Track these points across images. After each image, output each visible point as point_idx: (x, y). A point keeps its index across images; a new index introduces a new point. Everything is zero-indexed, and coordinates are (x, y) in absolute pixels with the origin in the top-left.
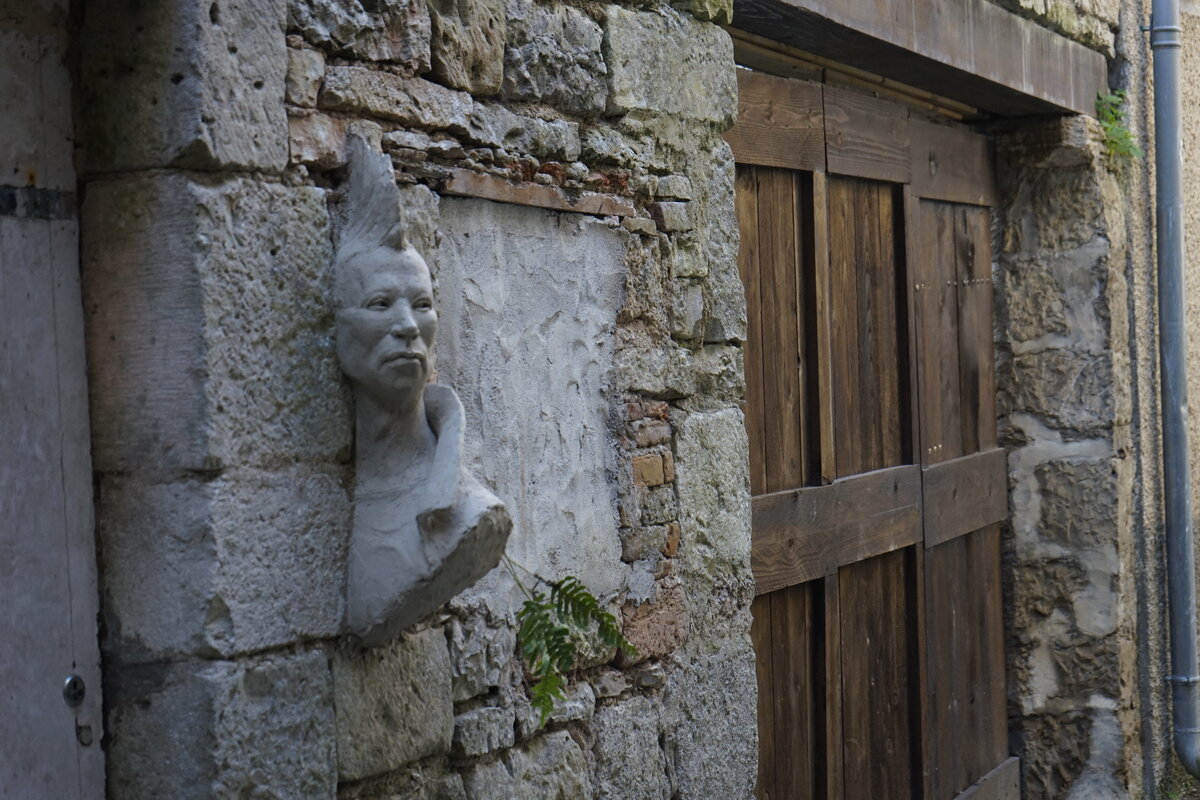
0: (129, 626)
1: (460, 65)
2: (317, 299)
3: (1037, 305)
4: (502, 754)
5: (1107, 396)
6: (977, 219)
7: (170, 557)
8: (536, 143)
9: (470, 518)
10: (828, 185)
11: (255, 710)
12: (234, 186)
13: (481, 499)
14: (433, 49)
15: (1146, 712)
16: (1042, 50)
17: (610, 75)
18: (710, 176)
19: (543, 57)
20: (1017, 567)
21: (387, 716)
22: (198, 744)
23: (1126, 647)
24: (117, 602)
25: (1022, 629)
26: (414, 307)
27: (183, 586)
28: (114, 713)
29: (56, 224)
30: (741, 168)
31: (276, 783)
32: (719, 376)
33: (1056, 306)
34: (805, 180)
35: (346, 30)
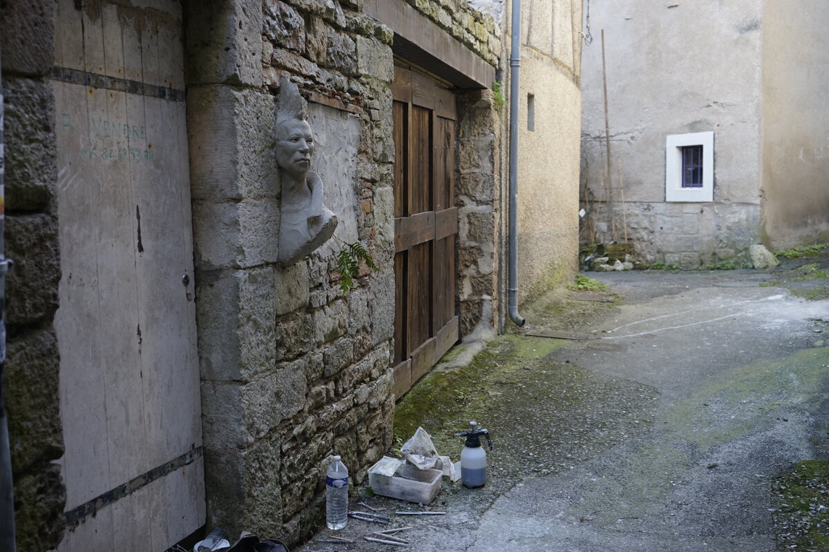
0: (205, 257)
1: (313, 52)
2: (271, 137)
3: (470, 157)
4: (322, 307)
5: (492, 190)
6: (451, 125)
7: (222, 231)
8: (336, 84)
9: (326, 220)
10: (412, 108)
11: (252, 289)
12: (246, 92)
13: (328, 214)
14: (306, 46)
15: (500, 301)
16: (478, 64)
17: (357, 61)
18: (385, 102)
19: (338, 52)
20: (460, 249)
21: (290, 293)
22: (233, 300)
23: (495, 277)
24: (200, 248)
25: (461, 271)
26: (307, 142)
27: (227, 242)
28: (198, 289)
29: (179, 103)
30: (394, 101)
31: (257, 315)
32: (386, 175)
33: (476, 157)
34: (405, 106)
35: (280, 35)
